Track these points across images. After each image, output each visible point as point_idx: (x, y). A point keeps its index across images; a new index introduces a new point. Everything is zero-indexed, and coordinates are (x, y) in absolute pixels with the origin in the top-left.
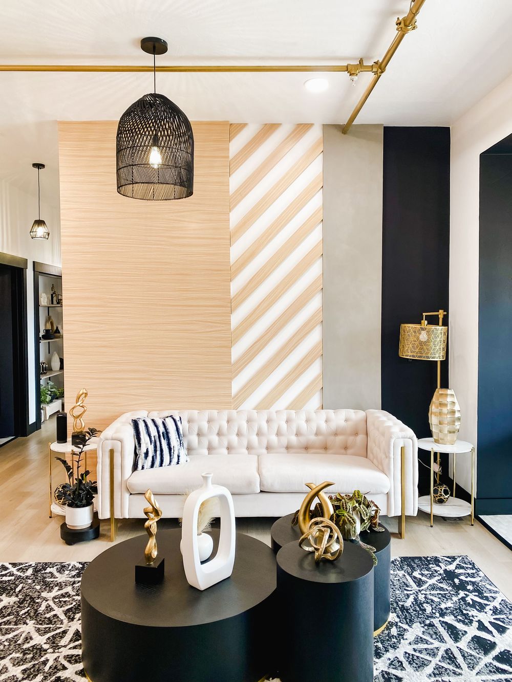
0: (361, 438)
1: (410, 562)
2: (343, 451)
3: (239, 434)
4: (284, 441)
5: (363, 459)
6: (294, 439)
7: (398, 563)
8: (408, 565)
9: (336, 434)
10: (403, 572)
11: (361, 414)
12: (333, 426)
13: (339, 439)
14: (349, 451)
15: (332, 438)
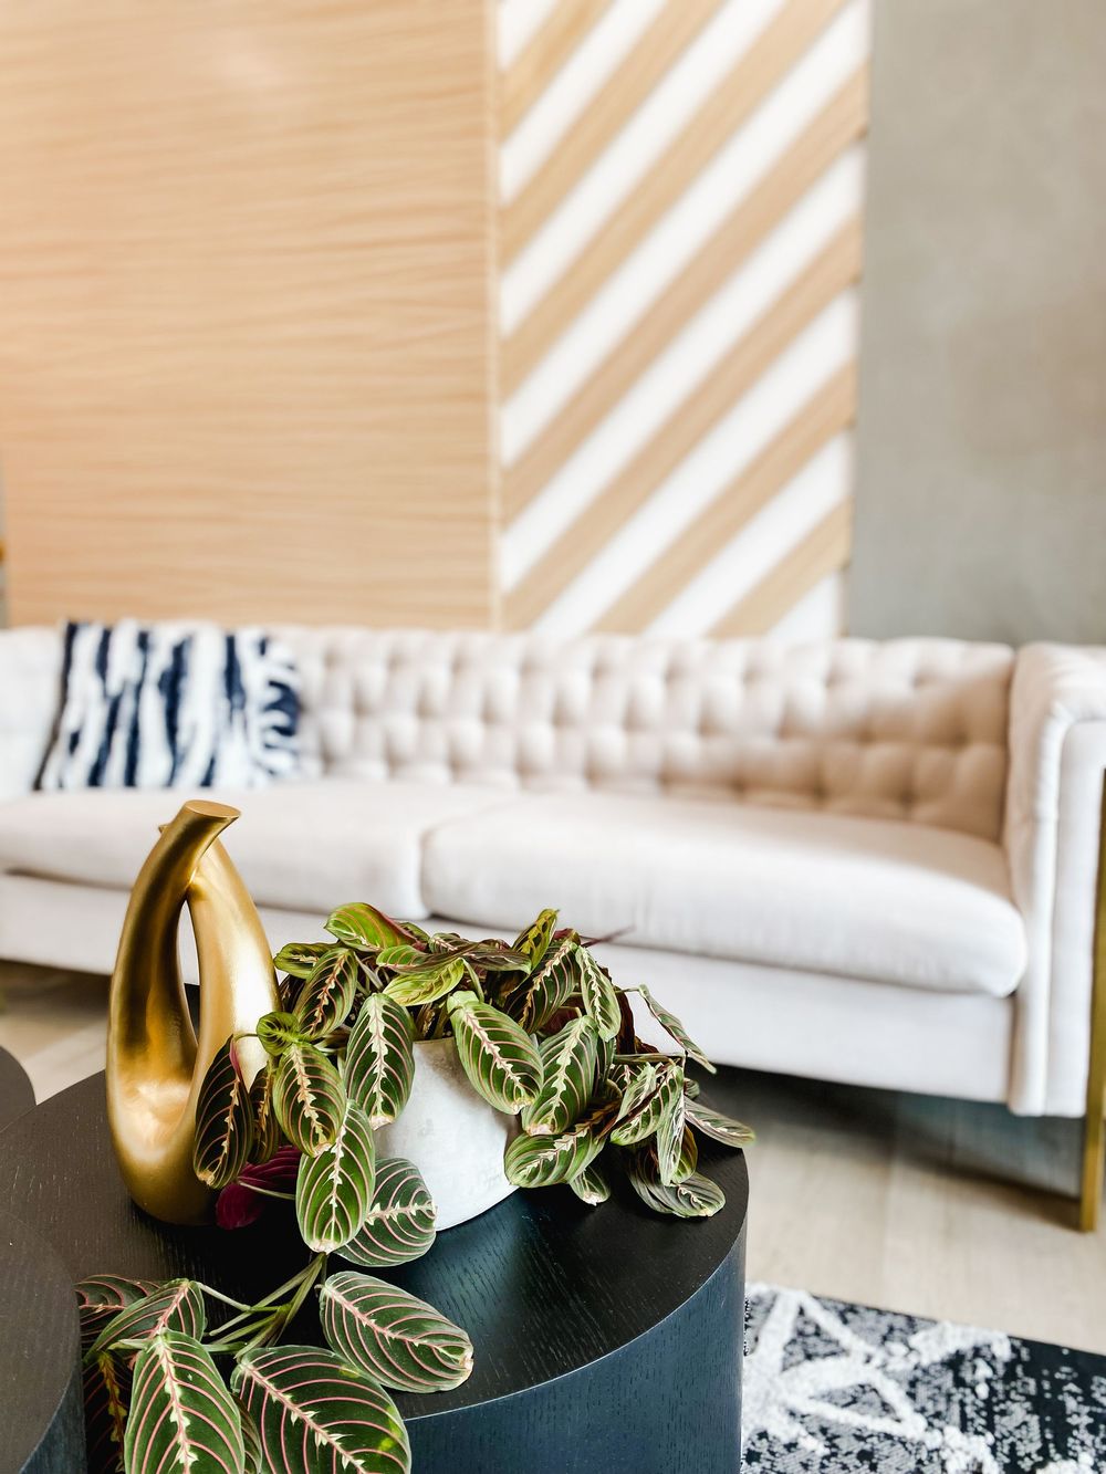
0: (974, 760)
1: (1058, 1386)
2: (892, 808)
3: (489, 716)
4: (649, 750)
5: (982, 848)
6: (688, 747)
7: (984, 1371)
8: (1039, 1405)
9: (864, 734)
10: (979, 1446)
11: (994, 656)
12: (855, 698)
13: (879, 758)
14: (924, 811)
15: (847, 750)
